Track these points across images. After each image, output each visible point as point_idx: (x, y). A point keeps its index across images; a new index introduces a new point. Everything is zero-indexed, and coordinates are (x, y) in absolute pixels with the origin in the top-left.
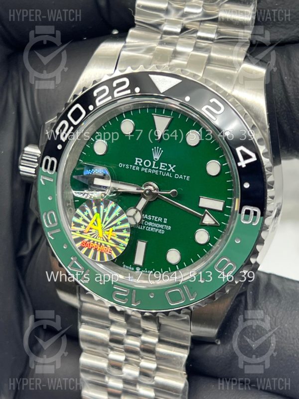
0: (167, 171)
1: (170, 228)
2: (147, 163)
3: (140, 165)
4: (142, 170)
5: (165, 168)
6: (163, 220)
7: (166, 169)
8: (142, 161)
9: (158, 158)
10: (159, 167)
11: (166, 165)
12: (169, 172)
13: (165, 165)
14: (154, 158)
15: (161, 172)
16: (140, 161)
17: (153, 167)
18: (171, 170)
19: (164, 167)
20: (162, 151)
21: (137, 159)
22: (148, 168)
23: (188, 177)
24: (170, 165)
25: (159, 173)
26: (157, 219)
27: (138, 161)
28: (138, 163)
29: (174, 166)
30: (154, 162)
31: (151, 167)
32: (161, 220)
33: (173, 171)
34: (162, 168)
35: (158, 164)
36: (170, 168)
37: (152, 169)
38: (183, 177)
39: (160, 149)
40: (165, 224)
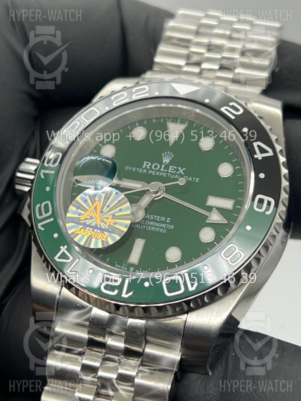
0: (175, 174)
1: (172, 227)
2: (156, 166)
3: (148, 168)
4: (149, 172)
5: (173, 171)
6: (166, 220)
7: (175, 172)
8: (150, 164)
9: (168, 162)
10: (168, 170)
11: (176, 168)
12: (177, 174)
13: (174, 168)
14: (164, 161)
15: (169, 174)
16: (148, 164)
17: (162, 170)
18: (181, 173)
19: (173, 169)
20: (173, 156)
21: (145, 162)
22: (156, 171)
23: (197, 179)
24: (180, 168)
25: (167, 175)
26: (160, 219)
27: (146, 164)
28: (146, 167)
29: (184, 169)
30: (163, 166)
31: (159, 170)
32: (164, 220)
33: (182, 173)
34: (171, 170)
35: (167, 167)
36: (179, 171)
37: (160, 172)
38: (193, 179)
39: (171, 154)
40: (168, 223)
